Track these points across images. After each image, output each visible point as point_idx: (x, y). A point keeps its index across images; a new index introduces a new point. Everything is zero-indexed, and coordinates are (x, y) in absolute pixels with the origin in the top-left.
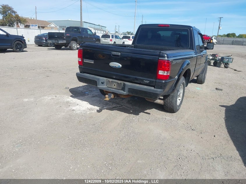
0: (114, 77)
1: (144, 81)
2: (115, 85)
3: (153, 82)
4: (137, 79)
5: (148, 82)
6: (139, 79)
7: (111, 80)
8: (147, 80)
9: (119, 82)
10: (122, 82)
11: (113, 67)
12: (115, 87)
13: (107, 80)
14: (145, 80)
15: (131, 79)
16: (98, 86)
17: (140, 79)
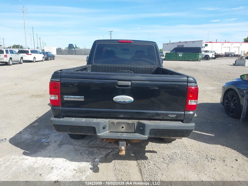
0: (122, 116)
1: (169, 115)
2: (123, 127)
3: (181, 114)
4: (158, 114)
5: (174, 116)
6: (161, 114)
7: (116, 121)
8: (173, 114)
9: (130, 121)
10: (135, 121)
11: (121, 102)
12: (123, 130)
13: (109, 121)
14: (171, 114)
15: (149, 115)
16: (99, 133)
17: (163, 114)
